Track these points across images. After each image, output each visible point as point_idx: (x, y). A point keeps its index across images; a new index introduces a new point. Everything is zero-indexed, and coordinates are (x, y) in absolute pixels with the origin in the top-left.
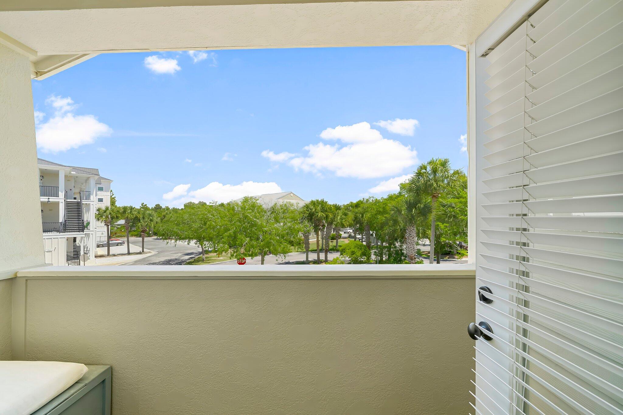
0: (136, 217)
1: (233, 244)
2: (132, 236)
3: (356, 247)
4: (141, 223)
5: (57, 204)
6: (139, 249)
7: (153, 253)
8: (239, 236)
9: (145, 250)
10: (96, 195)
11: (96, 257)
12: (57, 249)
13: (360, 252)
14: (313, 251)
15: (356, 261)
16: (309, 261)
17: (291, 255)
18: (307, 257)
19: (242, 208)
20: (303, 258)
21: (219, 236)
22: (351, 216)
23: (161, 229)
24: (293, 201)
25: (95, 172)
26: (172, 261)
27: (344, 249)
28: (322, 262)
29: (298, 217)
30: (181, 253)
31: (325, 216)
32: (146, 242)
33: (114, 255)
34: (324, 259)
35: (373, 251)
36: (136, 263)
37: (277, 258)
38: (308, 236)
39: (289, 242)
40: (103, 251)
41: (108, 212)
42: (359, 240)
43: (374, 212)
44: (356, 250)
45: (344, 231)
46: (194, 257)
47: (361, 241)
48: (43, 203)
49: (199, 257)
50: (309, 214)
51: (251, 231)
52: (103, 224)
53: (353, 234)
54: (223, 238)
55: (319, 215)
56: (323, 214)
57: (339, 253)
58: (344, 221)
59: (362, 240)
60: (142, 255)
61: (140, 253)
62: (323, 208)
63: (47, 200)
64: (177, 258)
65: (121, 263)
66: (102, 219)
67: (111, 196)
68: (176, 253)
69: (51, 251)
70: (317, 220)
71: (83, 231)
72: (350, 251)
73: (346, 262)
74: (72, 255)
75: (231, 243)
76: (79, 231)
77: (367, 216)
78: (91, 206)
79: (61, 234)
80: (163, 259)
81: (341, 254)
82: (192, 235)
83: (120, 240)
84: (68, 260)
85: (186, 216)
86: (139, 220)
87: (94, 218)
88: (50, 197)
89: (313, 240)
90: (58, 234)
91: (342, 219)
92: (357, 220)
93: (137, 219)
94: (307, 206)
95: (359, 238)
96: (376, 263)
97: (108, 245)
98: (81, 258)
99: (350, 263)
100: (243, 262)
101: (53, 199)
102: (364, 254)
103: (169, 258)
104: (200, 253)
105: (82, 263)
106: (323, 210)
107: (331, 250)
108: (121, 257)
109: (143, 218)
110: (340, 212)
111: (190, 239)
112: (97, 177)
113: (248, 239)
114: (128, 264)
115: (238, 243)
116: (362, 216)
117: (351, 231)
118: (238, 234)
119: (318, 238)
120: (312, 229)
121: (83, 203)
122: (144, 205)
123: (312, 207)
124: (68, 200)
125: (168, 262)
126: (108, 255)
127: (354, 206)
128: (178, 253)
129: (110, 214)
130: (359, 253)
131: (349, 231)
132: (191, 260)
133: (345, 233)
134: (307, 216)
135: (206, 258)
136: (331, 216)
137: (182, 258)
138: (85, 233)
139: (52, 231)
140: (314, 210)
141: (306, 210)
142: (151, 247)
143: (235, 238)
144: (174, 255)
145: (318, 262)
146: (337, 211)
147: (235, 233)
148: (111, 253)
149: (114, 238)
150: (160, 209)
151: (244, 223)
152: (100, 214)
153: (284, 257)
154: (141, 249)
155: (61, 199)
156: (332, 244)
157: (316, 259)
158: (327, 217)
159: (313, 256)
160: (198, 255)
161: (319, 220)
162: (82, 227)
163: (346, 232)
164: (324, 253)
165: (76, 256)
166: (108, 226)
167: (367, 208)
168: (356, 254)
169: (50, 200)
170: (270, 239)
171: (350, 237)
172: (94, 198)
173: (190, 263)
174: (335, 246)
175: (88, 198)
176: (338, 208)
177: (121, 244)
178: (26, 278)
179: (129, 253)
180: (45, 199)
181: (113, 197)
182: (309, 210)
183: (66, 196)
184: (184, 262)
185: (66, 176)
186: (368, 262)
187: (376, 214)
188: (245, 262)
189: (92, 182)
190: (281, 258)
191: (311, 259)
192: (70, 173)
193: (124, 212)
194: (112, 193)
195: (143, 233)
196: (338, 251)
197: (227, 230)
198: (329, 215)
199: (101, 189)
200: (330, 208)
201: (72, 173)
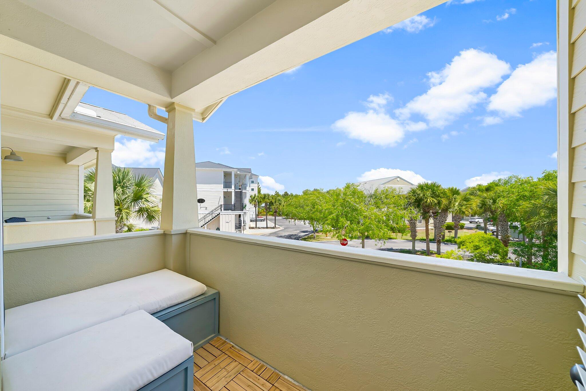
0: (271, 201)
1: (336, 226)
2: (270, 215)
3: (482, 240)
4: (274, 206)
5: (231, 192)
6: (273, 225)
7: (281, 228)
8: (341, 219)
9: (277, 226)
10: (250, 187)
11: (250, 228)
12: (231, 221)
13: (489, 248)
14: (422, 240)
15: (482, 259)
16: (416, 250)
17: (394, 242)
18: (414, 246)
19: (344, 194)
20: (409, 246)
21: (325, 218)
22: (476, 202)
23: (285, 210)
24: (396, 186)
25: (249, 171)
26: (292, 236)
27: (464, 242)
28: (434, 254)
29: (402, 202)
30: (299, 230)
31: (436, 201)
32: (278, 220)
33: (259, 228)
34: (436, 250)
35: (510, 249)
36: (271, 234)
37: (376, 243)
38: (415, 224)
39: (391, 228)
40: (253, 225)
41: (256, 198)
42: (493, 232)
43: (514, 197)
44: (481, 244)
45: (470, 220)
46: (308, 235)
47: (495, 233)
48: (224, 192)
49: (312, 235)
50: (416, 199)
51: (352, 215)
52: (253, 206)
53: (483, 225)
54: (327, 220)
55: (429, 200)
56: (434, 200)
57: (456, 246)
58: (464, 208)
59: (497, 233)
60: (274, 229)
61: (273, 228)
62: (433, 193)
63: (226, 190)
64: (296, 234)
65: (262, 234)
66: (252, 203)
67: (258, 187)
68: (295, 230)
69: (228, 222)
70: (427, 206)
71: (243, 211)
72: (472, 245)
73: (466, 258)
74: (238, 225)
75: (334, 225)
76: (241, 211)
77: (502, 202)
78: (247, 194)
79: (233, 212)
80: (287, 234)
81: (459, 248)
82: (306, 216)
83: (263, 218)
84: (236, 228)
85: (302, 201)
86: (273, 203)
87: (248, 202)
88: (228, 189)
89: (420, 227)
90: (231, 212)
91: (460, 205)
92: (484, 208)
93: (271, 203)
94: (414, 192)
95: (492, 230)
96: (517, 266)
97: (256, 221)
98: (242, 227)
99: (472, 260)
100: (346, 243)
101: (229, 190)
102: (495, 251)
103: (291, 233)
104: (313, 232)
105: (242, 231)
106: (434, 195)
107: (447, 241)
108: (263, 230)
109: (275, 202)
110: (459, 198)
111: (305, 219)
112: (250, 174)
113: (349, 222)
114: (266, 235)
115: (340, 225)
116: (494, 202)
117: (481, 220)
118: (340, 218)
119: (427, 226)
120: (420, 216)
121: (243, 192)
122: (277, 192)
123: (419, 192)
124: (236, 190)
125: (290, 236)
126: (256, 227)
127: (484, 189)
128: (297, 230)
129: (257, 199)
130: (486, 249)
131: (477, 220)
132: (306, 237)
133: (471, 222)
134: (414, 202)
135: (317, 236)
136: (444, 202)
137: (300, 234)
138: (244, 211)
139: (229, 210)
140: (422, 195)
141: (412, 196)
142: (281, 224)
143: (337, 221)
144: (294, 231)
145: (427, 253)
146: (453, 195)
147: (337, 216)
148: (257, 227)
149: (260, 216)
150: (288, 195)
151: (346, 208)
152: (252, 199)
153: (383, 243)
154: (274, 225)
155: (232, 190)
156: (448, 235)
157: (425, 249)
158: (439, 203)
159: (420, 246)
160: (311, 233)
161: (429, 207)
162: (242, 207)
163: (473, 222)
164: (436, 244)
165: (240, 227)
166: (256, 207)
167: (503, 191)
168: (482, 250)
169: (228, 190)
170: (369, 224)
171: (478, 227)
172: (248, 188)
173: (305, 239)
174: (453, 237)
175: (245, 189)
176: (455, 192)
177: (264, 220)
178: (190, 234)
179: (267, 228)
180: (225, 190)
181: (259, 187)
182: (415, 195)
183: (235, 188)
184: (300, 238)
185: (235, 175)
186: (503, 262)
187: (517, 200)
188: (347, 244)
189: (248, 177)
190: (380, 244)
191: (420, 249)
192: (237, 173)
193: (264, 198)
194: (259, 184)
195: (276, 213)
196: (456, 243)
197: (331, 213)
198: (442, 201)
199: (253, 182)
200: (444, 193)
201: (238, 172)
